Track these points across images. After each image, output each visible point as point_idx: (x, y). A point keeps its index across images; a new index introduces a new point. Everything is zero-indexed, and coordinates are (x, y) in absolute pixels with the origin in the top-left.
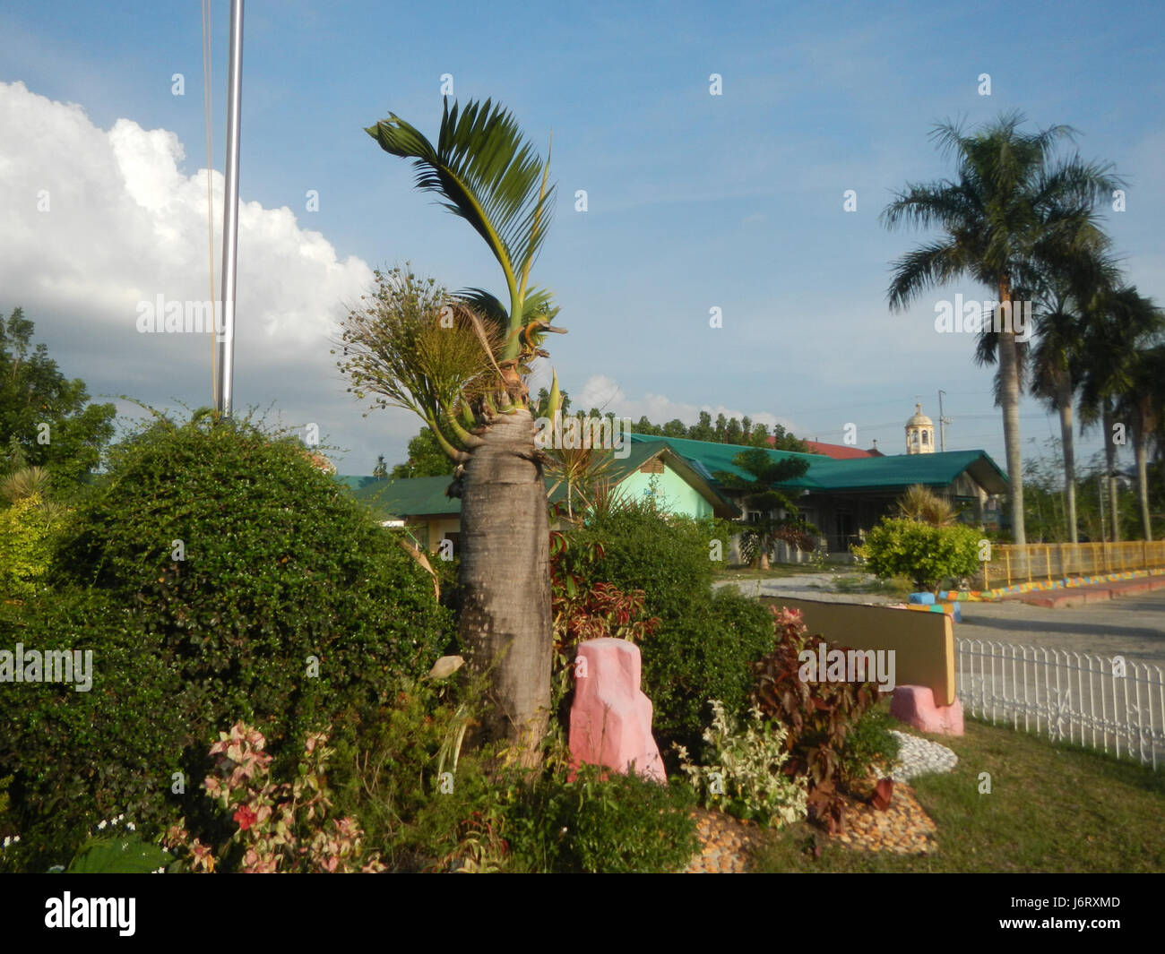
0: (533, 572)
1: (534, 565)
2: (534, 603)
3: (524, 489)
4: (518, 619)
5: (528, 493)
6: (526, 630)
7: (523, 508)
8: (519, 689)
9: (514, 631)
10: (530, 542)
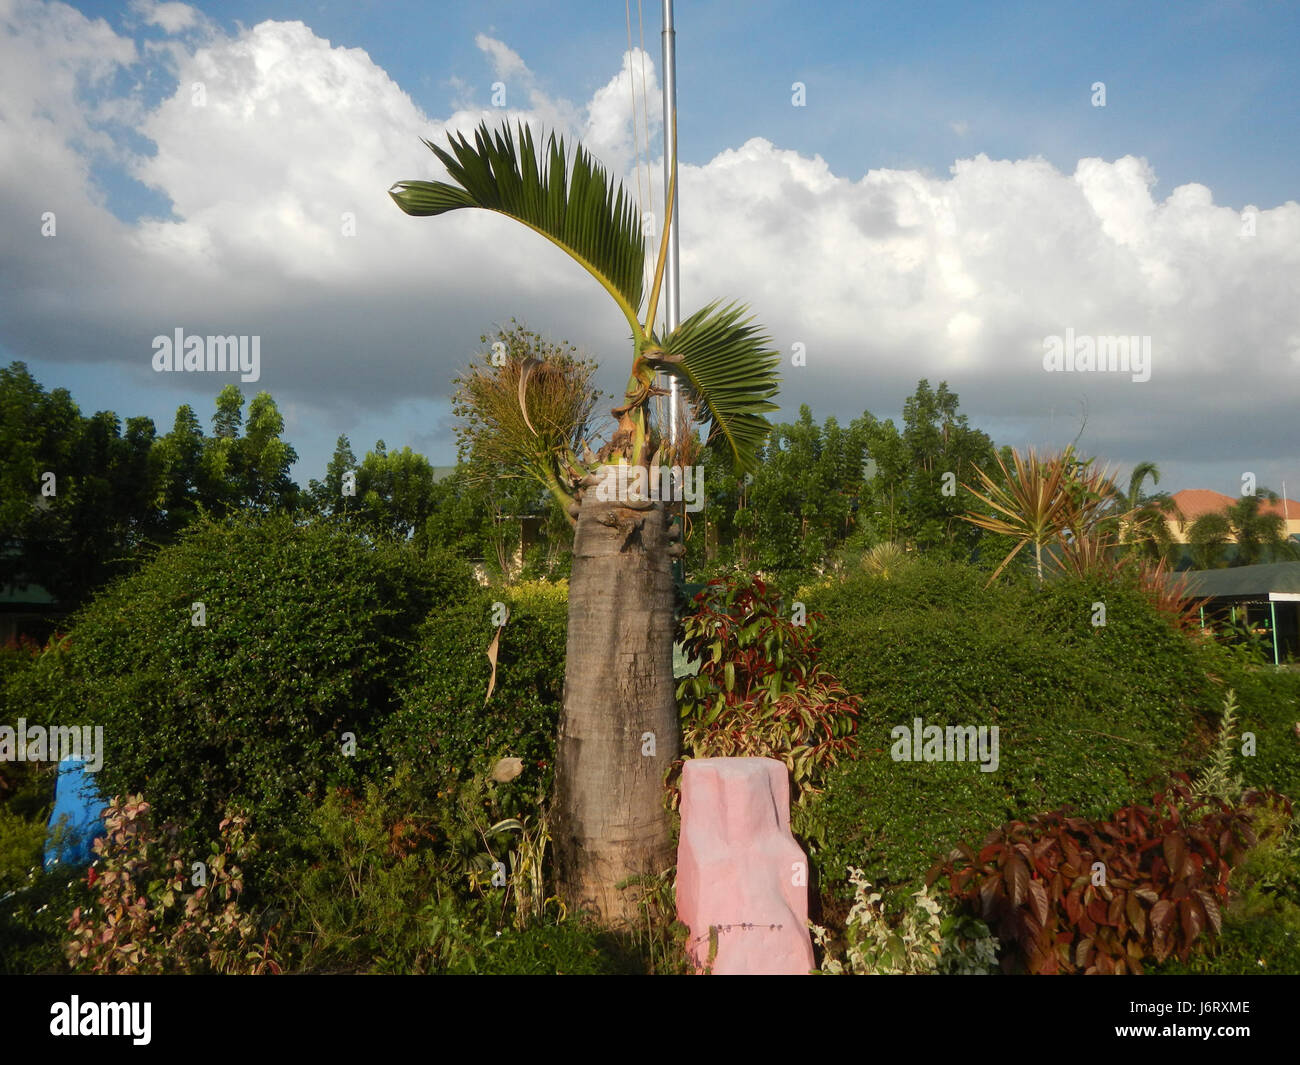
0: (610, 664)
1: (612, 656)
2: (608, 704)
3: (602, 563)
4: (586, 720)
5: (607, 567)
6: (595, 736)
7: (599, 586)
8: (588, 808)
9: (583, 736)
10: (606, 628)
